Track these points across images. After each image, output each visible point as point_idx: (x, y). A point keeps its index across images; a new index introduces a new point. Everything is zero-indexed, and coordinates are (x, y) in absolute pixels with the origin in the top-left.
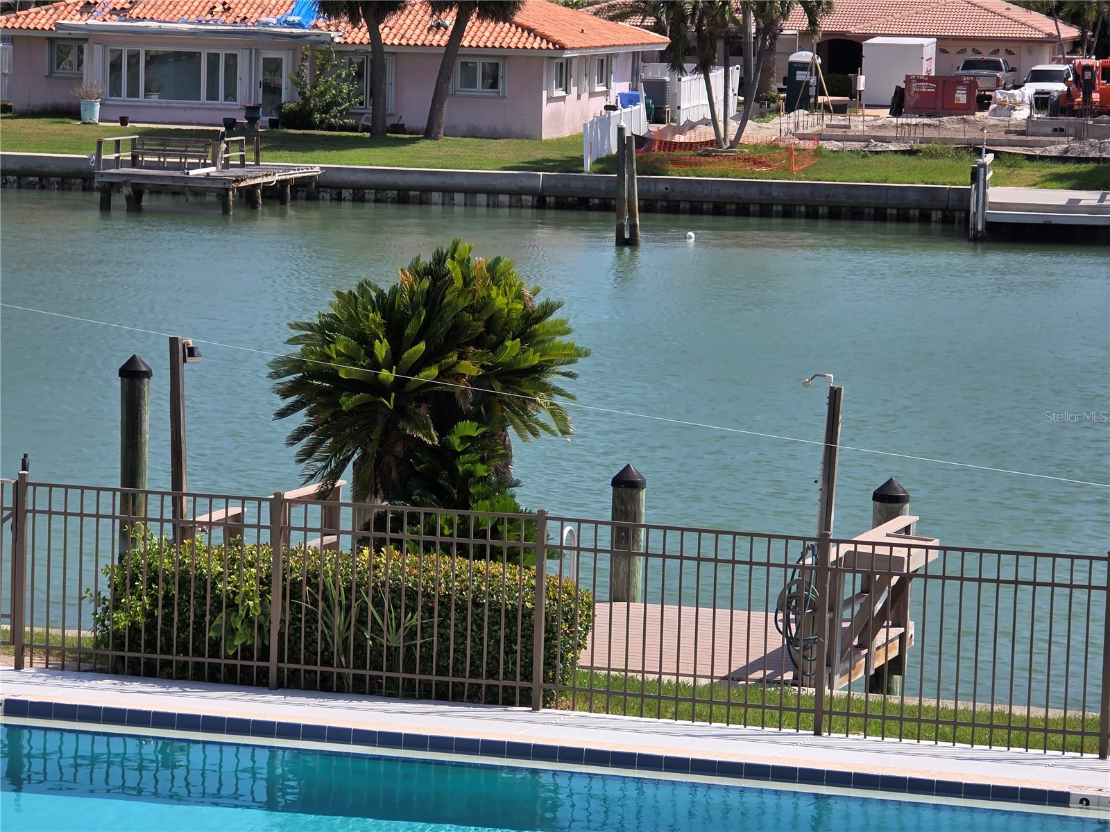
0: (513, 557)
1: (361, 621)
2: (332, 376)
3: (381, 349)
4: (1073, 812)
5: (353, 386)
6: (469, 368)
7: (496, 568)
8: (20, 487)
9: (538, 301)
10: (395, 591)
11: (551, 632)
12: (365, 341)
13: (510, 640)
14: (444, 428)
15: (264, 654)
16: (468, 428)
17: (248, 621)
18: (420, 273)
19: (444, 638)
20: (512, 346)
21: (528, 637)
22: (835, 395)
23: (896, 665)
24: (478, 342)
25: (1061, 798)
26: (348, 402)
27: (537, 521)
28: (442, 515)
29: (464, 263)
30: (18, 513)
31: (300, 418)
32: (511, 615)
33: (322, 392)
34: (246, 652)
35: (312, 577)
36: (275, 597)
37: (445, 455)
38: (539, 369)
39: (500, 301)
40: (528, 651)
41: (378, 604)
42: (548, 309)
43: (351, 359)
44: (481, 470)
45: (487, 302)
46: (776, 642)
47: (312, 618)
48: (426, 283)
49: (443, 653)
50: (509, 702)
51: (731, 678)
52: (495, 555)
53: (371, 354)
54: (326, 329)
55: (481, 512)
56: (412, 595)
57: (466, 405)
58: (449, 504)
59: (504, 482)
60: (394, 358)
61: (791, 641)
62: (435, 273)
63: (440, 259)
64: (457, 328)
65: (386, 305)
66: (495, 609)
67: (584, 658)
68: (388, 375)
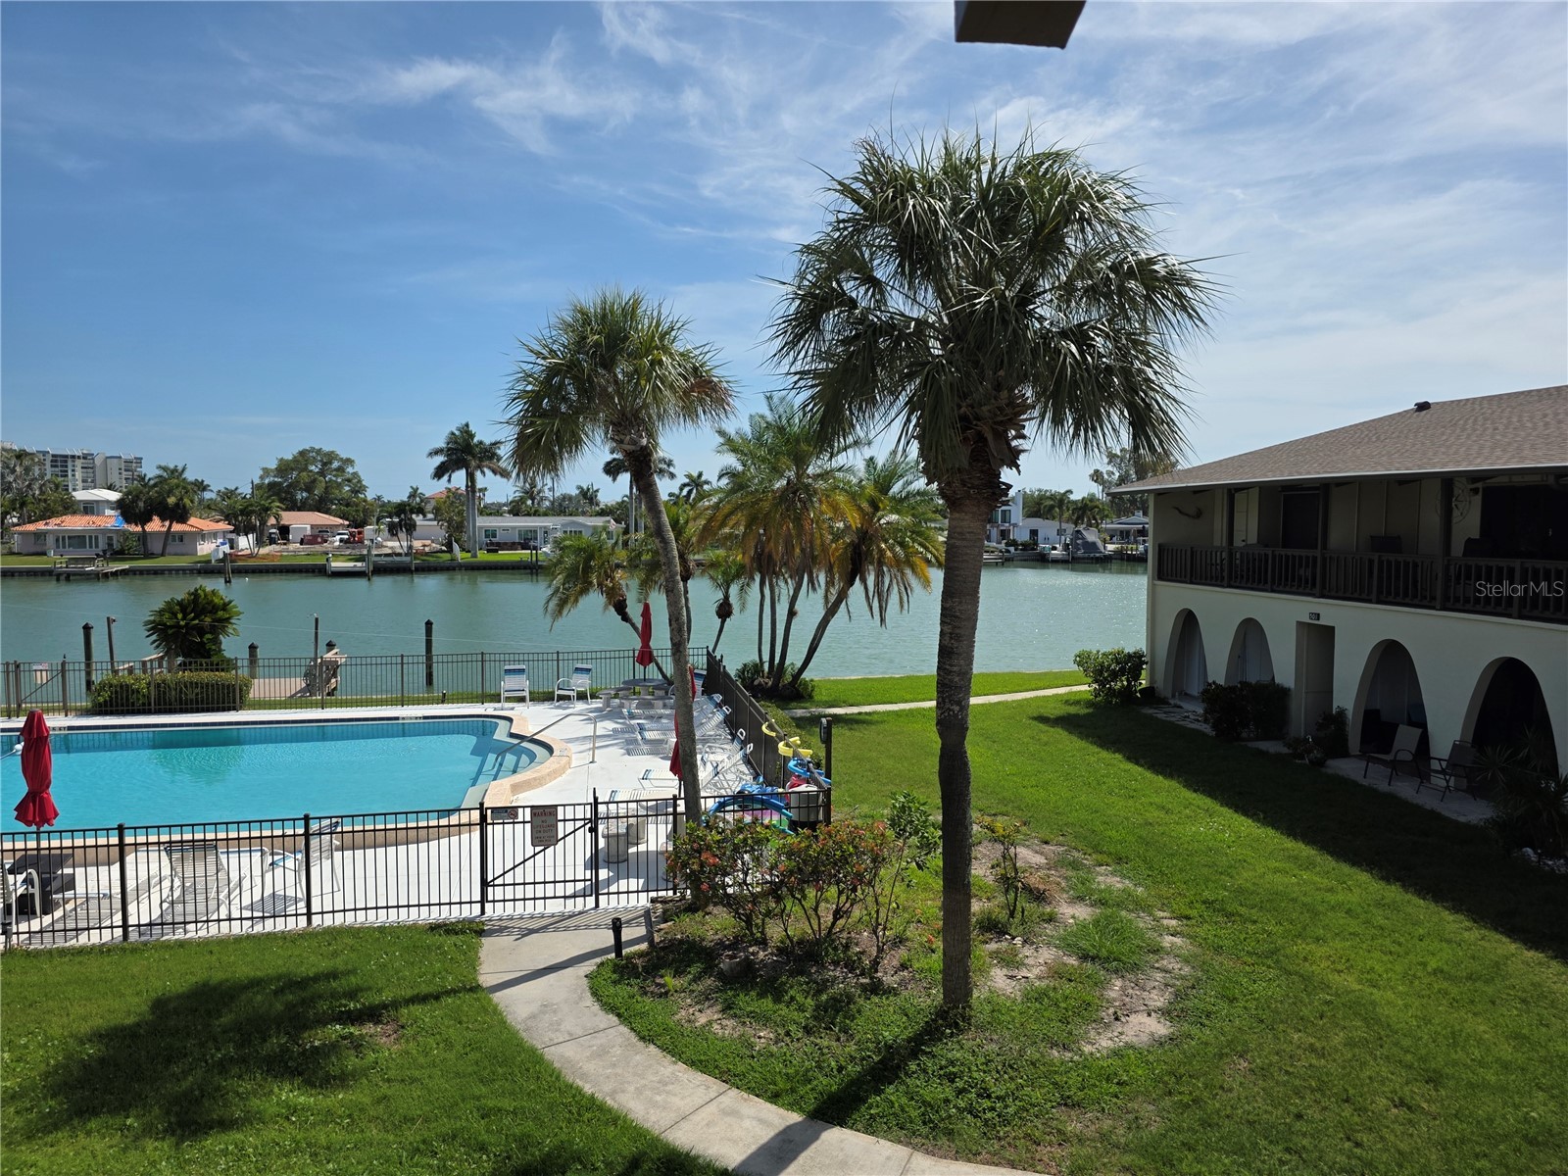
0: (223, 670)
1: (181, 692)
2: (165, 625)
3: (180, 616)
4: (400, 721)
5: (171, 627)
6: (208, 619)
7: (223, 674)
8: (63, 664)
9: (227, 600)
10: (191, 683)
11: (241, 690)
12: (175, 615)
13: (228, 693)
14: (201, 638)
15: (150, 704)
16: (208, 636)
17: (144, 696)
18: (190, 594)
19: (207, 695)
20: (220, 613)
21: (234, 691)
22: (317, 620)
23: (335, 689)
24: (210, 612)
25: (397, 718)
26: (170, 632)
27: (229, 661)
28: (204, 661)
29: (204, 591)
30: (63, 671)
31: (154, 637)
32: (228, 686)
33: (161, 629)
34: (144, 704)
35: (164, 681)
36: (152, 688)
37: (202, 644)
38: (229, 618)
39: (216, 600)
40: (234, 695)
41: (186, 687)
42: (230, 602)
43: (170, 619)
44: (213, 647)
45: (212, 601)
46: (304, 685)
47: (164, 693)
48: (192, 597)
49: (208, 699)
50: (229, 710)
51: (292, 696)
52: (217, 670)
53: (176, 617)
54: (161, 612)
55: (215, 659)
56: (196, 683)
57: (207, 630)
58: (204, 657)
59: (220, 650)
60: (184, 618)
61: (308, 685)
62: (195, 594)
63: (196, 590)
64: (204, 609)
65: (180, 603)
66: (223, 685)
67: (251, 696)
68: (182, 623)
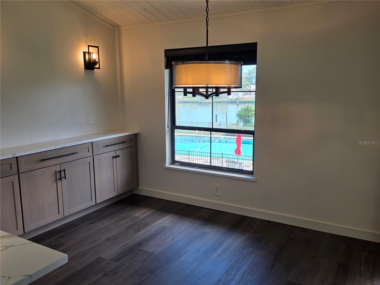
2: (241, 115)
3: (244, 113)
5: (242, 115)
6: (250, 114)
16: (250, 118)
24: (251, 112)
28: (249, 124)
31: (238, 118)
33: (240, 116)
37: (249, 120)
43: (242, 113)
44: (251, 121)
45: (252, 109)
48: (247, 108)
53: (243, 113)
54: (240, 111)
55: (252, 124)
57: (250, 116)
58: (249, 123)
62: (248, 107)
63: (248, 106)
64: (249, 111)
65: (244, 109)
68: (245, 114)
